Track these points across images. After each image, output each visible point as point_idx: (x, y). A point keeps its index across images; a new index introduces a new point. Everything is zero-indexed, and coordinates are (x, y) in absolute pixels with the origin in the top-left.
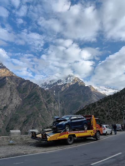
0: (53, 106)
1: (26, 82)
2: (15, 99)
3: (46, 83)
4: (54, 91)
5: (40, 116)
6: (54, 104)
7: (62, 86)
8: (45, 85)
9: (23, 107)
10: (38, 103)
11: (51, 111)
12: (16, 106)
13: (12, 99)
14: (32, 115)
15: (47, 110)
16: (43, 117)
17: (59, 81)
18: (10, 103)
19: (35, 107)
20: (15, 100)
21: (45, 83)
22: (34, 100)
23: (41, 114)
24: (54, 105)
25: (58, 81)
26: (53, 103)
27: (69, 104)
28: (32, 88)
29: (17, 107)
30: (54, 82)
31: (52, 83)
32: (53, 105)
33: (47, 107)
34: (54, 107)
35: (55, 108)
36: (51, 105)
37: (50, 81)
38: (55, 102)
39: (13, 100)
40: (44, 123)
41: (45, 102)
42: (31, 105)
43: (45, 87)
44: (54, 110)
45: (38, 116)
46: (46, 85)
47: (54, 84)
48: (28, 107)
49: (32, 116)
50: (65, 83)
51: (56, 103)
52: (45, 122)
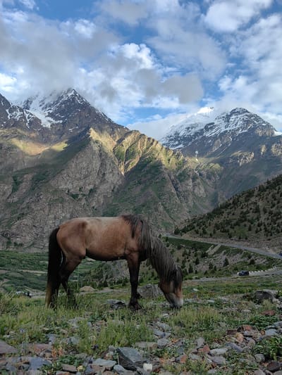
0: (190, 187)
1: (132, 135)
2: (111, 173)
3: (177, 134)
4: (197, 152)
5: (161, 208)
6: (193, 181)
7: (215, 138)
8: (176, 139)
9: (126, 190)
10: (158, 180)
11: (186, 198)
12: (114, 188)
13: (104, 174)
14: (144, 206)
15: (176, 196)
16: (168, 211)
17: (209, 127)
18: (101, 182)
19: (150, 190)
20: (111, 175)
21: (175, 134)
22: (149, 176)
23: (162, 204)
24: (194, 186)
25: (206, 127)
26: (191, 180)
27: (231, 181)
28: (145, 147)
29: (115, 190)
30: (197, 129)
31: (193, 131)
32: (191, 184)
33: (176, 189)
34: (194, 189)
35: (196, 191)
36: (187, 185)
37: (188, 128)
38: (197, 178)
39: (107, 176)
40: (169, 223)
41: (173, 177)
42: (142, 186)
43: (177, 143)
44: (194, 194)
45: (156, 209)
46: (178, 137)
47: (196, 134)
48: (137, 190)
49: (144, 208)
50: (223, 130)
51: (198, 180)
52: (171, 222)
